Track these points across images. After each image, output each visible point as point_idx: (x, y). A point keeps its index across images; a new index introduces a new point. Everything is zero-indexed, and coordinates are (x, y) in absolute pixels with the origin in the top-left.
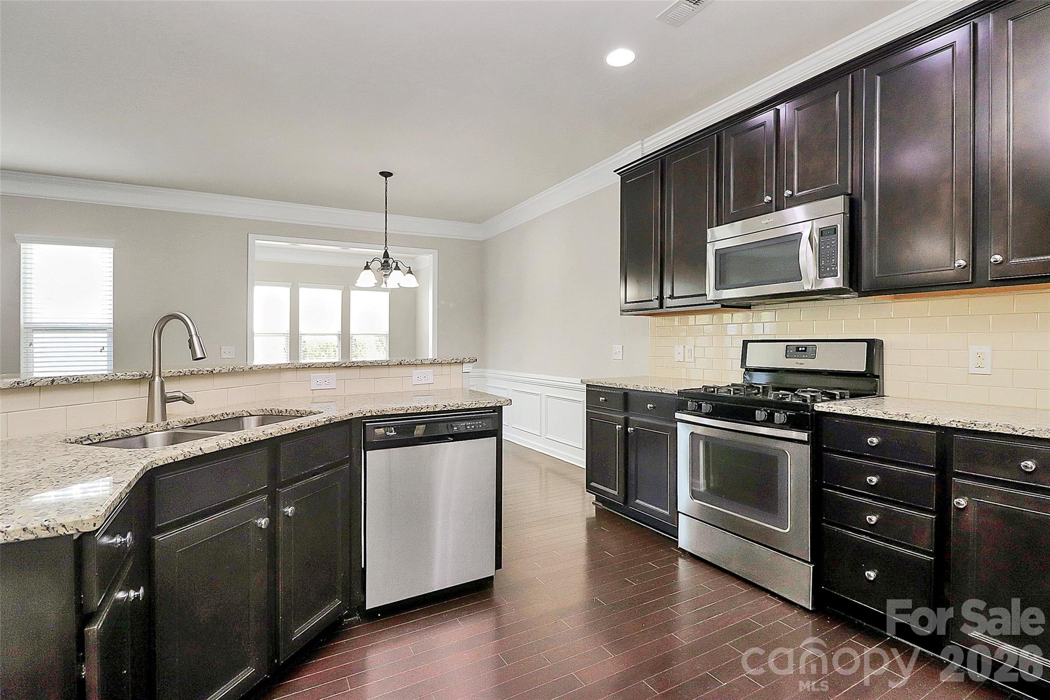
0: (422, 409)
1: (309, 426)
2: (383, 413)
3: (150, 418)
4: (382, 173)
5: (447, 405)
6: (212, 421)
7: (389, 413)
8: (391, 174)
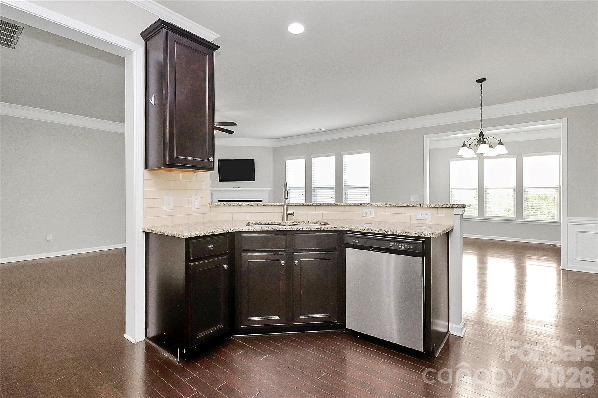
0: (372, 231)
1: (306, 229)
2: (353, 230)
3: (283, 220)
4: (478, 81)
5: (386, 231)
6: (304, 224)
7: (355, 230)
8: (485, 80)
